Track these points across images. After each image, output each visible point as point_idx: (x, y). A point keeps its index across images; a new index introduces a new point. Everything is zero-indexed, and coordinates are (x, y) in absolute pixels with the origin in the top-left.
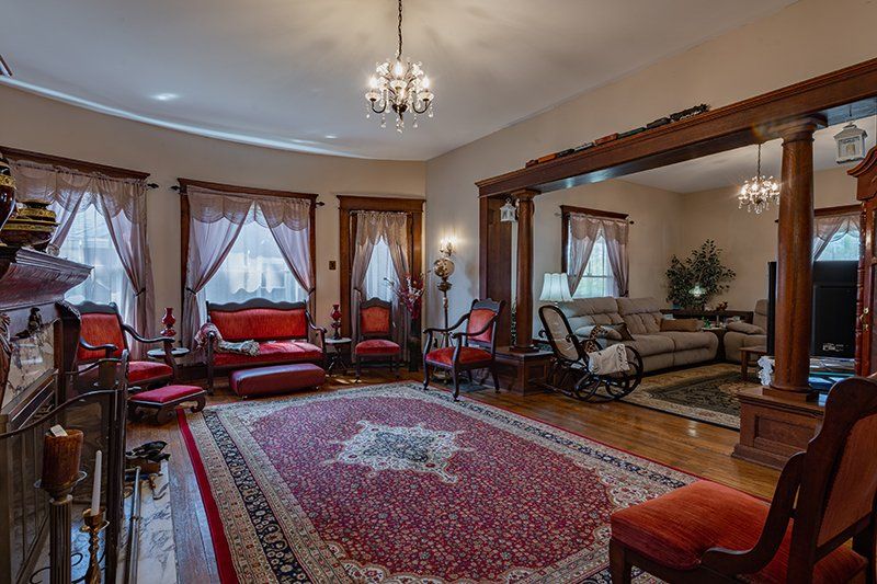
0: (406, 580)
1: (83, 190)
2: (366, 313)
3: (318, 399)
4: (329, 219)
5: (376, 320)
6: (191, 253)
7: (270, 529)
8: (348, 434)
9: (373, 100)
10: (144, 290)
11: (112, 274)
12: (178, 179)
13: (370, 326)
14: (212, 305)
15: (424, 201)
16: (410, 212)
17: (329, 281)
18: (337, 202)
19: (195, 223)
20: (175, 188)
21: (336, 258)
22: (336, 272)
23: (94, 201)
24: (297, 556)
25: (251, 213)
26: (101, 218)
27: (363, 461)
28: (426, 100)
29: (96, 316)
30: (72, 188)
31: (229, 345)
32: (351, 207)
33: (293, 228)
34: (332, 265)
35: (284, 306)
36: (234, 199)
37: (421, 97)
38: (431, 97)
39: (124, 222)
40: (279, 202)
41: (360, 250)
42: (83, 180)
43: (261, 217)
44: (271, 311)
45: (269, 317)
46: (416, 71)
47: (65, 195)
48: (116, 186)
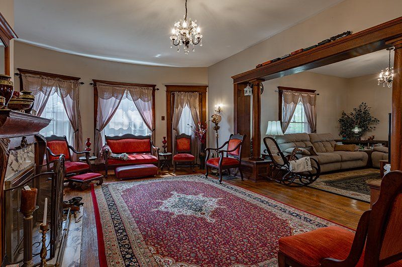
0: (182, 266)
1: (52, 86)
2: (179, 141)
3: (155, 181)
4: (161, 96)
5: (183, 144)
6: (99, 113)
7: (124, 238)
8: (165, 197)
9: (173, 39)
10: (78, 130)
11: (64, 123)
12: (93, 80)
13: (181, 147)
14: (108, 137)
15: (208, 86)
16: (200, 92)
17: (162, 126)
18: (165, 88)
19: (100, 99)
20: (91, 84)
21: (165, 115)
22: (165, 121)
23: (57, 91)
24: (134, 251)
25: (125, 95)
26: (60, 98)
27: (170, 210)
28: (199, 38)
29: (57, 142)
30: (48, 86)
31: (115, 155)
32: (172, 90)
33: (144, 101)
34: (163, 118)
35: (140, 138)
36: (118, 88)
37: (196, 37)
38: (201, 37)
39: (69, 100)
40: (138, 89)
41: (176, 111)
42: (52, 82)
43: (130, 96)
44: (135, 140)
45: (133, 142)
46: (194, 25)
47: (45, 88)
48: (66, 84)
